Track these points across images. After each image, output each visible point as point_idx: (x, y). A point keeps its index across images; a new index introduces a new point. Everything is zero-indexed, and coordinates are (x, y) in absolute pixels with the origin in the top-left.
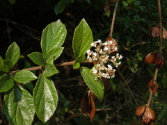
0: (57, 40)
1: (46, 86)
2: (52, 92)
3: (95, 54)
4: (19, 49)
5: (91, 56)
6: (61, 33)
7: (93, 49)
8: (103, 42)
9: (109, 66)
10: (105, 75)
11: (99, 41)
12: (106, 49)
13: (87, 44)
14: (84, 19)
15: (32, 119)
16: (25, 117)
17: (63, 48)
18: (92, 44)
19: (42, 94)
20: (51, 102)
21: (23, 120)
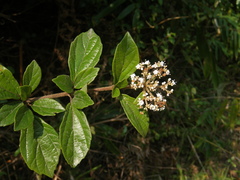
0: (88, 57)
1: (76, 119)
2: (84, 128)
3: (142, 80)
4: (40, 70)
5: (136, 82)
6: (95, 48)
7: (138, 73)
8: (152, 63)
9: (158, 95)
10: (154, 108)
11: (147, 62)
12: (156, 72)
13: (131, 65)
14: (128, 33)
15: (57, 161)
16: (48, 159)
17: (98, 69)
18: (138, 67)
19: (70, 130)
20: (82, 141)
21: (44, 163)
